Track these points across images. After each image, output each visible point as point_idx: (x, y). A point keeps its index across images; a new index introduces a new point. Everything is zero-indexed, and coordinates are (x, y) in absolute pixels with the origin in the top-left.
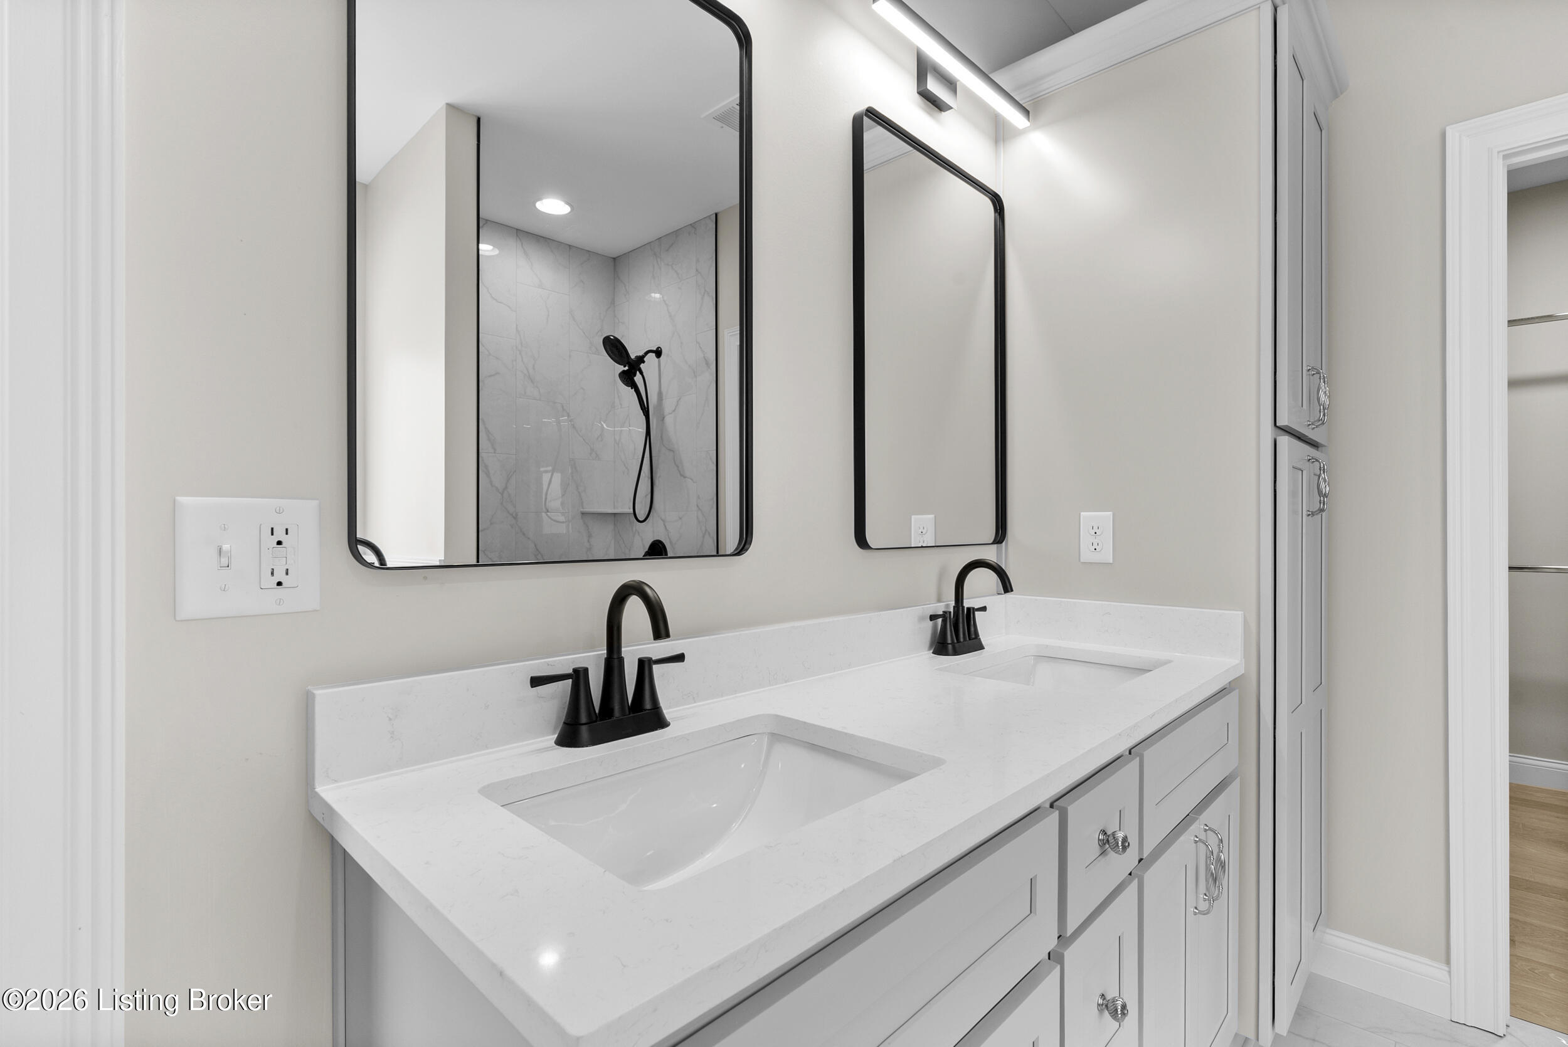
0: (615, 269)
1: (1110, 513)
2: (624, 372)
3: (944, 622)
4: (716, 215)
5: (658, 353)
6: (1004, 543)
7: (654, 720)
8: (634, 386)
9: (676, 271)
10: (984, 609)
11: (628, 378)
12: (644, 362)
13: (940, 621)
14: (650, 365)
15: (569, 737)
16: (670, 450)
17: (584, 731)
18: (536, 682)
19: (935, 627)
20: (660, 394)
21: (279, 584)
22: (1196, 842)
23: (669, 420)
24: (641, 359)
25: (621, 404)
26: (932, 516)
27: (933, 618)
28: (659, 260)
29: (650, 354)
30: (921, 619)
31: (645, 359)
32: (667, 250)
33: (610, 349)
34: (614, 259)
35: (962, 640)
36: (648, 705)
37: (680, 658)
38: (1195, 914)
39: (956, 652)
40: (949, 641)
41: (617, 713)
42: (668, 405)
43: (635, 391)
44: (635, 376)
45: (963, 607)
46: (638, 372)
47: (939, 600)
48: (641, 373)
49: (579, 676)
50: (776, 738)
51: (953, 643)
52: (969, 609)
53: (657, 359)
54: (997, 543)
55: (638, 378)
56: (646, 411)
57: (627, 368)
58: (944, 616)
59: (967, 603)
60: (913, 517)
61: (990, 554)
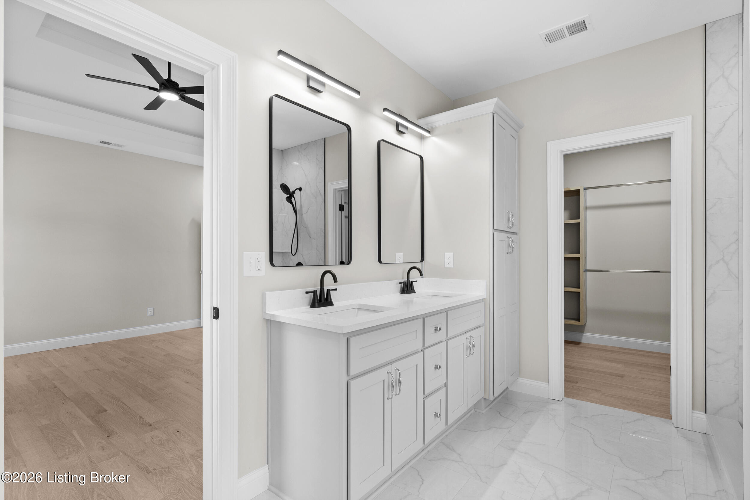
0: (282, 155)
1: (453, 253)
2: (288, 197)
3: (404, 284)
4: (325, 138)
5: (300, 189)
6: (423, 262)
7: (331, 304)
8: (291, 203)
9: (308, 158)
10: (416, 281)
11: (289, 199)
12: (295, 193)
13: (403, 284)
14: (297, 194)
15: (313, 305)
16: (305, 227)
17: (317, 304)
18: (307, 293)
19: (401, 286)
20: (301, 206)
21: (259, 270)
22: (466, 339)
23: (304, 216)
24: (294, 192)
25: (285, 209)
26: (402, 254)
27: (400, 283)
28: (301, 153)
29: (297, 190)
30: (397, 284)
31: (295, 192)
32: (305, 150)
33: (283, 189)
34: (282, 151)
35: (409, 290)
36: (329, 300)
37: (336, 289)
38: (466, 357)
39: (407, 293)
40: (405, 290)
41: (323, 301)
42: (304, 210)
43: (292, 204)
44: (292, 198)
45: (409, 281)
46: (293, 197)
47: (403, 279)
48: (294, 198)
49: (315, 292)
50: (359, 309)
51: (406, 290)
52: (411, 281)
53: (300, 192)
54: (421, 262)
55: (293, 200)
56: (295, 211)
57: (288, 196)
58: (404, 283)
59: (411, 280)
60: (396, 254)
61: (419, 266)
